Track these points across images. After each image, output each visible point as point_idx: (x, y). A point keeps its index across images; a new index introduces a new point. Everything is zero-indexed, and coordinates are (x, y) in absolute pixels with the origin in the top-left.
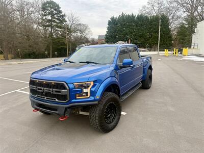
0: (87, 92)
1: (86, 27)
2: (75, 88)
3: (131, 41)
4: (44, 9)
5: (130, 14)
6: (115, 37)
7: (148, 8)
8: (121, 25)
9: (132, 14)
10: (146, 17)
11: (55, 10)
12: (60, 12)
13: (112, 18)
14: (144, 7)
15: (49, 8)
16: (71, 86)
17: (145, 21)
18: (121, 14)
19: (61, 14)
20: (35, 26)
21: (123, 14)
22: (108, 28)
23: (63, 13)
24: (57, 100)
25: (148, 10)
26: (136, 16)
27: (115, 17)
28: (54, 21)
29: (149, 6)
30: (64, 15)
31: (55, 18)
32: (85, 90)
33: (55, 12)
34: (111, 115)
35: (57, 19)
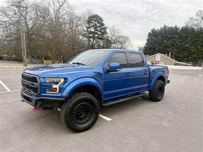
0: (56, 88)
1: (127, 39)
2: (45, 83)
3: (172, 54)
4: (89, 22)
5: (173, 26)
6: (154, 49)
7: (196, 20)
8: (162, 37)
9: (176, 26)
10: (192, 29)
11: (99, 23)
12: (103, 25)
13: (153, 31)
14: (191, 19)
15: (93, 21)
16: (42, 80)
17: (191, 33)
18: (163, 26)
19: (103, 27)
20: (81, 37)
21: (165, 26)
22: (148, 40)
23: (105, 26)
24: (32, 92)
25: (196, 22)
26: (180, 28)
27: (156, 29)
28: (96, 33)
29: (197, 18)
30: (106, 28)
31: (97, 30)
32: (54, 86)
33: (98, 25)
34: (85, 117)
35: (100, 31)
